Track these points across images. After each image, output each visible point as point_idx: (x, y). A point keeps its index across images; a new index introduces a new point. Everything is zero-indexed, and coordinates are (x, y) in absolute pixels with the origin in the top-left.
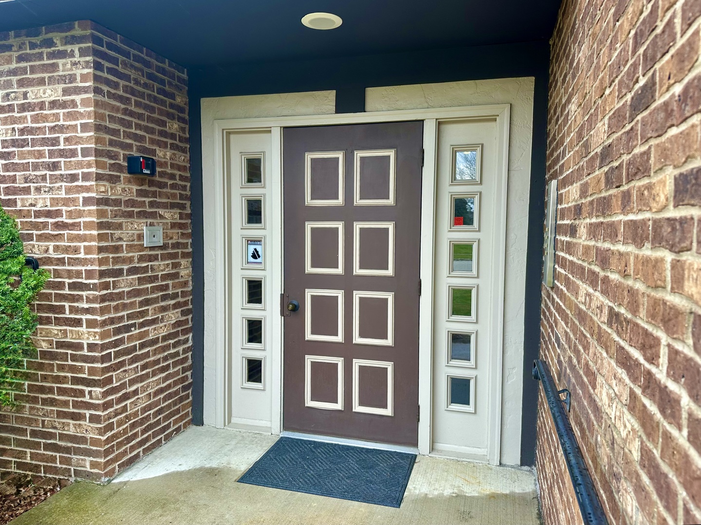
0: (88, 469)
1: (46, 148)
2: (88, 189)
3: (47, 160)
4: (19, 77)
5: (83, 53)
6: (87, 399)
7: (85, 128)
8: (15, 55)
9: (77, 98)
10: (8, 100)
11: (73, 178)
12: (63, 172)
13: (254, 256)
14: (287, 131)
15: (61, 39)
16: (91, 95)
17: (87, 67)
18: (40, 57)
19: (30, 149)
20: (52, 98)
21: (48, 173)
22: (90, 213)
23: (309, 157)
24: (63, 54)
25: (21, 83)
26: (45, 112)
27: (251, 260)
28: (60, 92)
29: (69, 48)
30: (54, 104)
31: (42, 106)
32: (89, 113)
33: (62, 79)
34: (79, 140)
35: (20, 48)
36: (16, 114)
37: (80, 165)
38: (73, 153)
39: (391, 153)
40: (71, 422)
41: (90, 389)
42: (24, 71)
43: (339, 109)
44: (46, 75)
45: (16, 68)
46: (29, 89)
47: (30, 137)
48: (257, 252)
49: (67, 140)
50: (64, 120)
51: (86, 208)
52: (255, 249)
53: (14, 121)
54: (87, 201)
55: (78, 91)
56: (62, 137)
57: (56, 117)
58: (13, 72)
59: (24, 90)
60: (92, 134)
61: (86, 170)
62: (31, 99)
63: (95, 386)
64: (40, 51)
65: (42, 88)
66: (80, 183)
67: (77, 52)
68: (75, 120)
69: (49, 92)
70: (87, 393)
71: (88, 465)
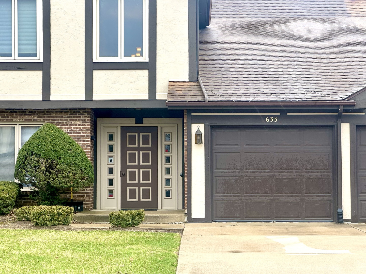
0: (86, 208)
1: (77, 134)
2: (88, 144)
3: (77, 137)
4: (70, 119)
5: (88, 115)
6: (86, 191)
7: (87, 130)
8: (69, 113)
9: (86, 124)
10: (67, 123)
11: (84, 141)
12: (81, 140)
13: (110, 161)
14: (122, 128)
15: (82, 111)
16: (89, 124)
17: (89, 118)
18: (76, 114)
19: (72, 134)
20: (79, 124)
21: (77, 140)
22: (88, 149)
23: (128, 134)
24: (82, 115)
25: (70, 120)
26: (77, 127)
27: (110, 162)
28: (81, 122)
29: (84, 113)
30: (79, 125)
31: (76, 125)
32: (89, 127)
33: (82, 120)
34: (86, 133)
35: (71, 112)
36: (69, 127)
37: (86, 138)
38: (84, 136)
39: (150, 134)
40: (81, 197)
41: (87, 189)
42: (72, 117)
43: (136, 123)
44: (78, 119)
45: (69, 116)
46: (73, 121)
47: (72, 132)
48: (111, 160)
49: (82, 133)
50: (82, 129)
51: (87, 148)
52: (111, 159)
53: (68, 128)
54: (87, 146)
55: (86, 122)
56: (81, 132)
57: (80, 128)
58: (69, 117)
59: (71, 121)
60: (89, 132)
61: (87, 140)
62: (73, 123)
63: (88, 188)
64: (76, 113)
65: (76, 121)
66: (86, 142)
67: (86, 114)
68: (85, 129)
69: (78, 122)
70: (86, 190)
71: (85, 207)
